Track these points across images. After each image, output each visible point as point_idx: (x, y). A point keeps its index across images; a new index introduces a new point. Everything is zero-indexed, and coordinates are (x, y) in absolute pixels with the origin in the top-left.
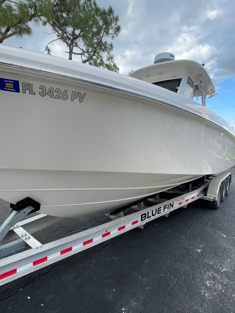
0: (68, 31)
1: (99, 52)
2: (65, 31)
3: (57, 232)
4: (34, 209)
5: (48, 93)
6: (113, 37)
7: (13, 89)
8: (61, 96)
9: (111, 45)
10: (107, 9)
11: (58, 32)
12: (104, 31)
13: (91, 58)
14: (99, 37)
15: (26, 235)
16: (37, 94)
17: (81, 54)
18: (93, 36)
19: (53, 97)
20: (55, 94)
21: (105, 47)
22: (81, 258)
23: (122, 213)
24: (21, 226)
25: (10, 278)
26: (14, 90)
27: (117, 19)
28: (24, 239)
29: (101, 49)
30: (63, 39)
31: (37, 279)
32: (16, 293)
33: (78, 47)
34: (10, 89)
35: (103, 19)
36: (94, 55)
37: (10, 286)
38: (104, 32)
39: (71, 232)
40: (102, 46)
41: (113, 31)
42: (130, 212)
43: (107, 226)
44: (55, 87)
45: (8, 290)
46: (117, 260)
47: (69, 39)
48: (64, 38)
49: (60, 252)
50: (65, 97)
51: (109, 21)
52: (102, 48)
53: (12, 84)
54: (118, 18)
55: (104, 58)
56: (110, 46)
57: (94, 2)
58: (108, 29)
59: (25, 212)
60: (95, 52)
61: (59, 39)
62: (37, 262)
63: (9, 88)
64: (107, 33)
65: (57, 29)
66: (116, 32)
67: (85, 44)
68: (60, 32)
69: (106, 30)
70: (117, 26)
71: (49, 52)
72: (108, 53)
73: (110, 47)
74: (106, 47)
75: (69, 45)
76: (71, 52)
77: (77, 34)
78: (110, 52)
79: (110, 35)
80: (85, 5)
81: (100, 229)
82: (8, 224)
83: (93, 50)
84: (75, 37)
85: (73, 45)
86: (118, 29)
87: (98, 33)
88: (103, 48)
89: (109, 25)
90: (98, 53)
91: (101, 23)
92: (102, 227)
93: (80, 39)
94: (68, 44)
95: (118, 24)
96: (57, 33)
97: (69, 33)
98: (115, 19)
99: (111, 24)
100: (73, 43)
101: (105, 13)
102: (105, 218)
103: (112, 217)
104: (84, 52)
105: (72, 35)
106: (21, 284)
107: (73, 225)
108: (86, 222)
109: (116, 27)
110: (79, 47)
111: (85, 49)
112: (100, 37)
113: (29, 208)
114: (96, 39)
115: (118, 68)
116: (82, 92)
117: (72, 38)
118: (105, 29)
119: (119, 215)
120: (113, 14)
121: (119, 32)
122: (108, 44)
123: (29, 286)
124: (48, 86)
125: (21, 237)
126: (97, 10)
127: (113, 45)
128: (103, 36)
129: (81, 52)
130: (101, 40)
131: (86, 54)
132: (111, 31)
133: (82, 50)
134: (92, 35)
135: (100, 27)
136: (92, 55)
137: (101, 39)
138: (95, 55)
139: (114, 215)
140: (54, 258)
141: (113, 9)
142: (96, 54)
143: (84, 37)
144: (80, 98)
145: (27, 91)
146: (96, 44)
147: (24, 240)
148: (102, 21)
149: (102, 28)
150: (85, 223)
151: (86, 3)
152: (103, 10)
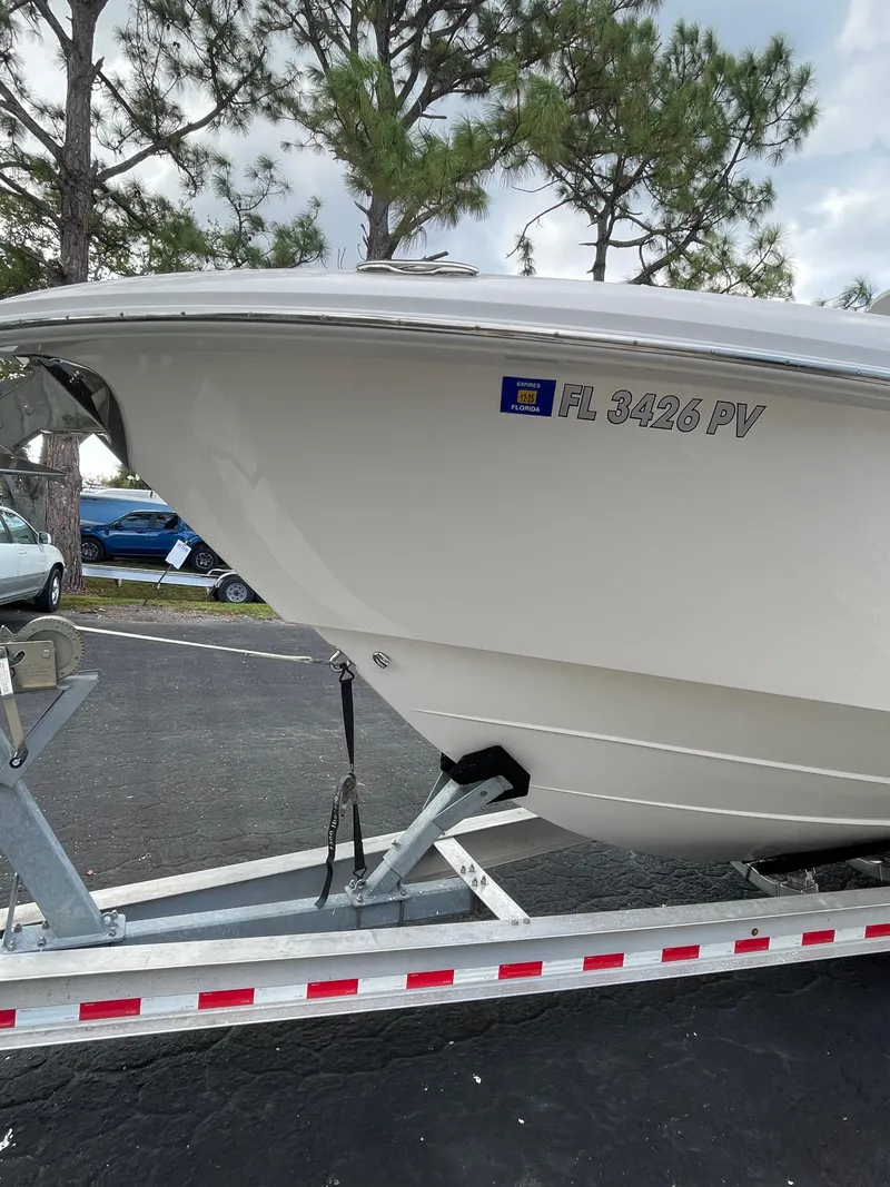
0: (600, 169)
1: (710, 226)
2: (587, 170)
3: (548, 888)
4: (511, 787)
5: (635, 414)
6: (778, 155)
7: (535, 406)
8: (674, 419)
9: (768, 189)
10: (760, 54)
11: (563, 179)
12: (743, 139)
13: (679, 250)
14: (718, 167)
15: (472, 869)
16: (602, 416)
17: (640, 243)
18: (691, 168)
19: (650, 423)
20: (658, 413)
21: (740, 201)
22: (641, 1006)
23: (809, 876)
24: (454, 837)
25: (436, 995)
26: (538, 409)
27: (804, 80)
28: (468, 879)
29: (719, 209)
30: (579, 199)
31: (495, 1026)
32: (438, 1048)
33: (631, 218)
34: (527, 408)
35: (737, 93)
36: (691, 238)
37: (419, 1019)
38: (740, 145)
39: (596, 900)
40: (727, 199)
41: (781, 130)
42: (841, 881)
43: (760, 912)
44: (662, 390)
45: (417, 1031)
46: (789, 1061)
47: (603, 195)
48: (582, 194)
49: (583, 960)
50: (688, 422)
51: (769, 95)
52: (723, 208)
53: (535, 393)
54: (808, 74)
55: (740, 243)
56: (761, 192)
57: (706, 42)
58: (760, 129)
59: (484, 794)
60: (695, 228)
61: (565, 202)
62: (510, 971)
63: (525, 405)
64: (755, 144)
65: (560, 168)
66: (792, 132)
67: (662, 203)
68: (570, 177)
69: (749, 135)
70: (803, 106)
71: (526, 254)
72: (753, 221)
73: (760, 198)
74: (745, 201)
75: (599, 219)
76: (604, 242)
77: (632, 174)
78: (758, 218)
79: (769, 150)
80: (673, 60)
81: (731, 917)
82: (434, 821)
83: (686, 222)
84: (622, 183)
85: (613, 213)
86: (805, 120)
87: (717, 152)
88: (730, 204)
89: (765, 111)
90: (707, 230)
91: (731, 111)
92: (740, 911)
93: (641, 188)
94: (596, 212)
95: (808, 98)
96: (559, 184)
97: (599, 176)
98: (794, 83)
99: (775, 104)
100: (612, 208)
101: (754, 68)
102: (724, 877)
103: (765, 882)
104: (653, 232)
105: (611, 180)
106: (450, 1024)
107: (603, 877)
108: (652, 876)
109: (795, 111)
110: (634, 220)
111: (656, 221)
112: (723, 166)
113: (499, 781)
114: (706, 175)
115: (790, 276)
116: (752, 401)
117: (611, 189)
118: (746, 130)
119: (795, 880)
120: (786, 63)
121: (806, 130)
122: (752, 188)
123: (475, 1041)
124: (639, 390)
125: (459, 872)
126: (721, 64)
127: (775, 188)
128: (733, 162)
129: (643, 233)
130: (725, 178)
131: (660, 240)
132: (771, 135)
133: (644, 227)
134: (688, 166)
135: (727, 127)
136: (682, 241)
137: (728, 172)
138: (697, 241)
139: (774, 878)
140: (563, 974)
141: (787, 46)
142: (700, 234)
143: (659, 179)
144: (742, 422)
145: (574, 411)
146: (702, 193)
147: (470, 884)
148: (735, 103)
149: (735, 129)
150: (648, 878)
151: (675, 53)
152: (746, 59)
